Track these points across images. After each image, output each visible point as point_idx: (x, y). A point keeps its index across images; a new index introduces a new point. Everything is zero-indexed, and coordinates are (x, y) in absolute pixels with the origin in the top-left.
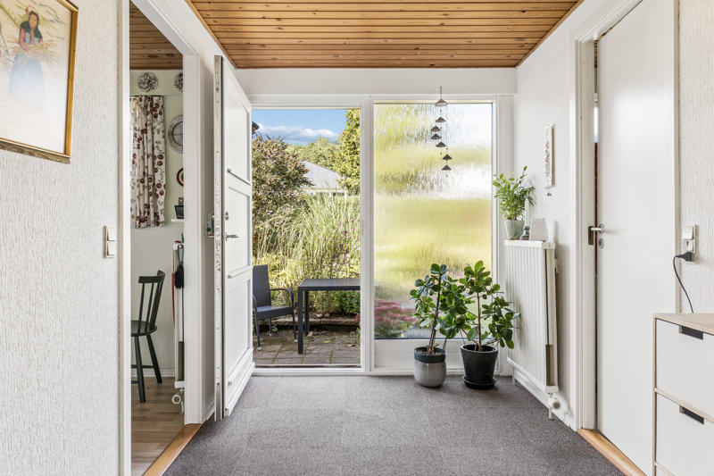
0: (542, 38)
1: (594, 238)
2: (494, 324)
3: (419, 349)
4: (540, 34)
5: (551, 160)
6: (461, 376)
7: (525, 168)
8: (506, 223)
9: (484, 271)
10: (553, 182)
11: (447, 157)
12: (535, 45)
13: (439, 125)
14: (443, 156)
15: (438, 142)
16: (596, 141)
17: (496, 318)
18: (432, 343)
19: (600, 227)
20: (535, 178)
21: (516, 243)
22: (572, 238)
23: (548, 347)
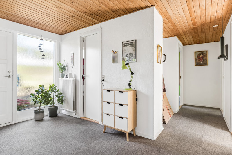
0: (71, 32)
1: (83, 78)
2: (58, 99)
3: (35, 110)
4: (70, 31)
5: (73, 60)
6: (48, 115)
7: (65, 61)
8: (60, 74)
9: (55, 86)
10: (74, 65)
11: (44, 55)
12: (68, 32)
13: (41, 45)
14: (43, 55)
15: (41, 50)
16: (83, 58)
17: (59, 98)
18: (40, 108)
19: (85, 75)
20: (68, 64)
21: (63, 79)
22: (79, 78)
23: (74, 102)
